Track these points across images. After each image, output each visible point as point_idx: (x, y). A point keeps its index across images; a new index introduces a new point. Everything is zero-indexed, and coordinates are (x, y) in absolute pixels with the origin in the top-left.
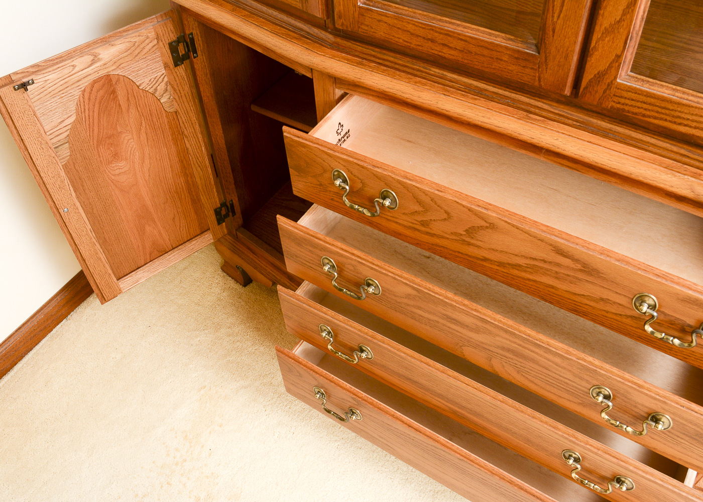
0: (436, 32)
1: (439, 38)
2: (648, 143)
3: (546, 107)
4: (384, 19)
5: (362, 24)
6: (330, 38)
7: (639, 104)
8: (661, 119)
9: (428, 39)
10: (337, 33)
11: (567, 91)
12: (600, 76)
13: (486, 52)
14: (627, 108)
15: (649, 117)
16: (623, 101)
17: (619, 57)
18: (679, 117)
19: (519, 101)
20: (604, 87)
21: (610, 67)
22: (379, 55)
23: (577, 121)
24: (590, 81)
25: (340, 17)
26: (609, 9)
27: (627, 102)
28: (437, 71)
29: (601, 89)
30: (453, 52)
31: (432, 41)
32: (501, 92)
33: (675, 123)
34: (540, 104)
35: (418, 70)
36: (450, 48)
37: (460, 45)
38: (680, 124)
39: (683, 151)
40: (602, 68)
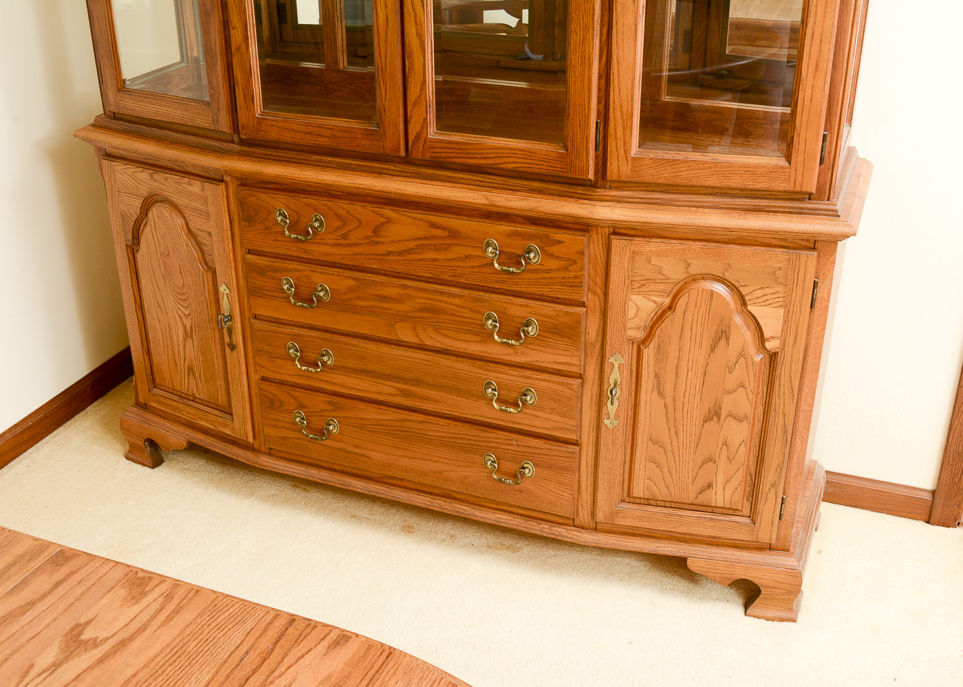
0: (312, 126)
1: (314, 130)
2: (458, 178)
3: (391, 168)
4: (276, 123)
5: (260, 130)
6: (237, 147)
7: (445, 150)
8: (460, 157)
9: (307, 133)
10: (242, 142)
11: (403, 153)
12: (418, 136)
13: (346, 134)
14: (438, 155)
15: (453, 158)
16: (435, 150)
17: (425, 119)
18: (469, 153)
19: (374, 167)
20: (423, 143)
21: (422, 128)
22: (274, 154)
23: (412, 173)
24: (414, 141)
25: (243, 128)
26: (412, 89)
27: (438, 150)
28: (317, 157)
29: (421, 145)
30: (325, 139)
31: (310, 134)
32: (361, 163)
33: (468, 158)
34: (387, 167)
35: (303, 159)
36: (322, 136)
37: (328, 133)
38: (471, 158)
39: (480, 179)
40: (418, 130)
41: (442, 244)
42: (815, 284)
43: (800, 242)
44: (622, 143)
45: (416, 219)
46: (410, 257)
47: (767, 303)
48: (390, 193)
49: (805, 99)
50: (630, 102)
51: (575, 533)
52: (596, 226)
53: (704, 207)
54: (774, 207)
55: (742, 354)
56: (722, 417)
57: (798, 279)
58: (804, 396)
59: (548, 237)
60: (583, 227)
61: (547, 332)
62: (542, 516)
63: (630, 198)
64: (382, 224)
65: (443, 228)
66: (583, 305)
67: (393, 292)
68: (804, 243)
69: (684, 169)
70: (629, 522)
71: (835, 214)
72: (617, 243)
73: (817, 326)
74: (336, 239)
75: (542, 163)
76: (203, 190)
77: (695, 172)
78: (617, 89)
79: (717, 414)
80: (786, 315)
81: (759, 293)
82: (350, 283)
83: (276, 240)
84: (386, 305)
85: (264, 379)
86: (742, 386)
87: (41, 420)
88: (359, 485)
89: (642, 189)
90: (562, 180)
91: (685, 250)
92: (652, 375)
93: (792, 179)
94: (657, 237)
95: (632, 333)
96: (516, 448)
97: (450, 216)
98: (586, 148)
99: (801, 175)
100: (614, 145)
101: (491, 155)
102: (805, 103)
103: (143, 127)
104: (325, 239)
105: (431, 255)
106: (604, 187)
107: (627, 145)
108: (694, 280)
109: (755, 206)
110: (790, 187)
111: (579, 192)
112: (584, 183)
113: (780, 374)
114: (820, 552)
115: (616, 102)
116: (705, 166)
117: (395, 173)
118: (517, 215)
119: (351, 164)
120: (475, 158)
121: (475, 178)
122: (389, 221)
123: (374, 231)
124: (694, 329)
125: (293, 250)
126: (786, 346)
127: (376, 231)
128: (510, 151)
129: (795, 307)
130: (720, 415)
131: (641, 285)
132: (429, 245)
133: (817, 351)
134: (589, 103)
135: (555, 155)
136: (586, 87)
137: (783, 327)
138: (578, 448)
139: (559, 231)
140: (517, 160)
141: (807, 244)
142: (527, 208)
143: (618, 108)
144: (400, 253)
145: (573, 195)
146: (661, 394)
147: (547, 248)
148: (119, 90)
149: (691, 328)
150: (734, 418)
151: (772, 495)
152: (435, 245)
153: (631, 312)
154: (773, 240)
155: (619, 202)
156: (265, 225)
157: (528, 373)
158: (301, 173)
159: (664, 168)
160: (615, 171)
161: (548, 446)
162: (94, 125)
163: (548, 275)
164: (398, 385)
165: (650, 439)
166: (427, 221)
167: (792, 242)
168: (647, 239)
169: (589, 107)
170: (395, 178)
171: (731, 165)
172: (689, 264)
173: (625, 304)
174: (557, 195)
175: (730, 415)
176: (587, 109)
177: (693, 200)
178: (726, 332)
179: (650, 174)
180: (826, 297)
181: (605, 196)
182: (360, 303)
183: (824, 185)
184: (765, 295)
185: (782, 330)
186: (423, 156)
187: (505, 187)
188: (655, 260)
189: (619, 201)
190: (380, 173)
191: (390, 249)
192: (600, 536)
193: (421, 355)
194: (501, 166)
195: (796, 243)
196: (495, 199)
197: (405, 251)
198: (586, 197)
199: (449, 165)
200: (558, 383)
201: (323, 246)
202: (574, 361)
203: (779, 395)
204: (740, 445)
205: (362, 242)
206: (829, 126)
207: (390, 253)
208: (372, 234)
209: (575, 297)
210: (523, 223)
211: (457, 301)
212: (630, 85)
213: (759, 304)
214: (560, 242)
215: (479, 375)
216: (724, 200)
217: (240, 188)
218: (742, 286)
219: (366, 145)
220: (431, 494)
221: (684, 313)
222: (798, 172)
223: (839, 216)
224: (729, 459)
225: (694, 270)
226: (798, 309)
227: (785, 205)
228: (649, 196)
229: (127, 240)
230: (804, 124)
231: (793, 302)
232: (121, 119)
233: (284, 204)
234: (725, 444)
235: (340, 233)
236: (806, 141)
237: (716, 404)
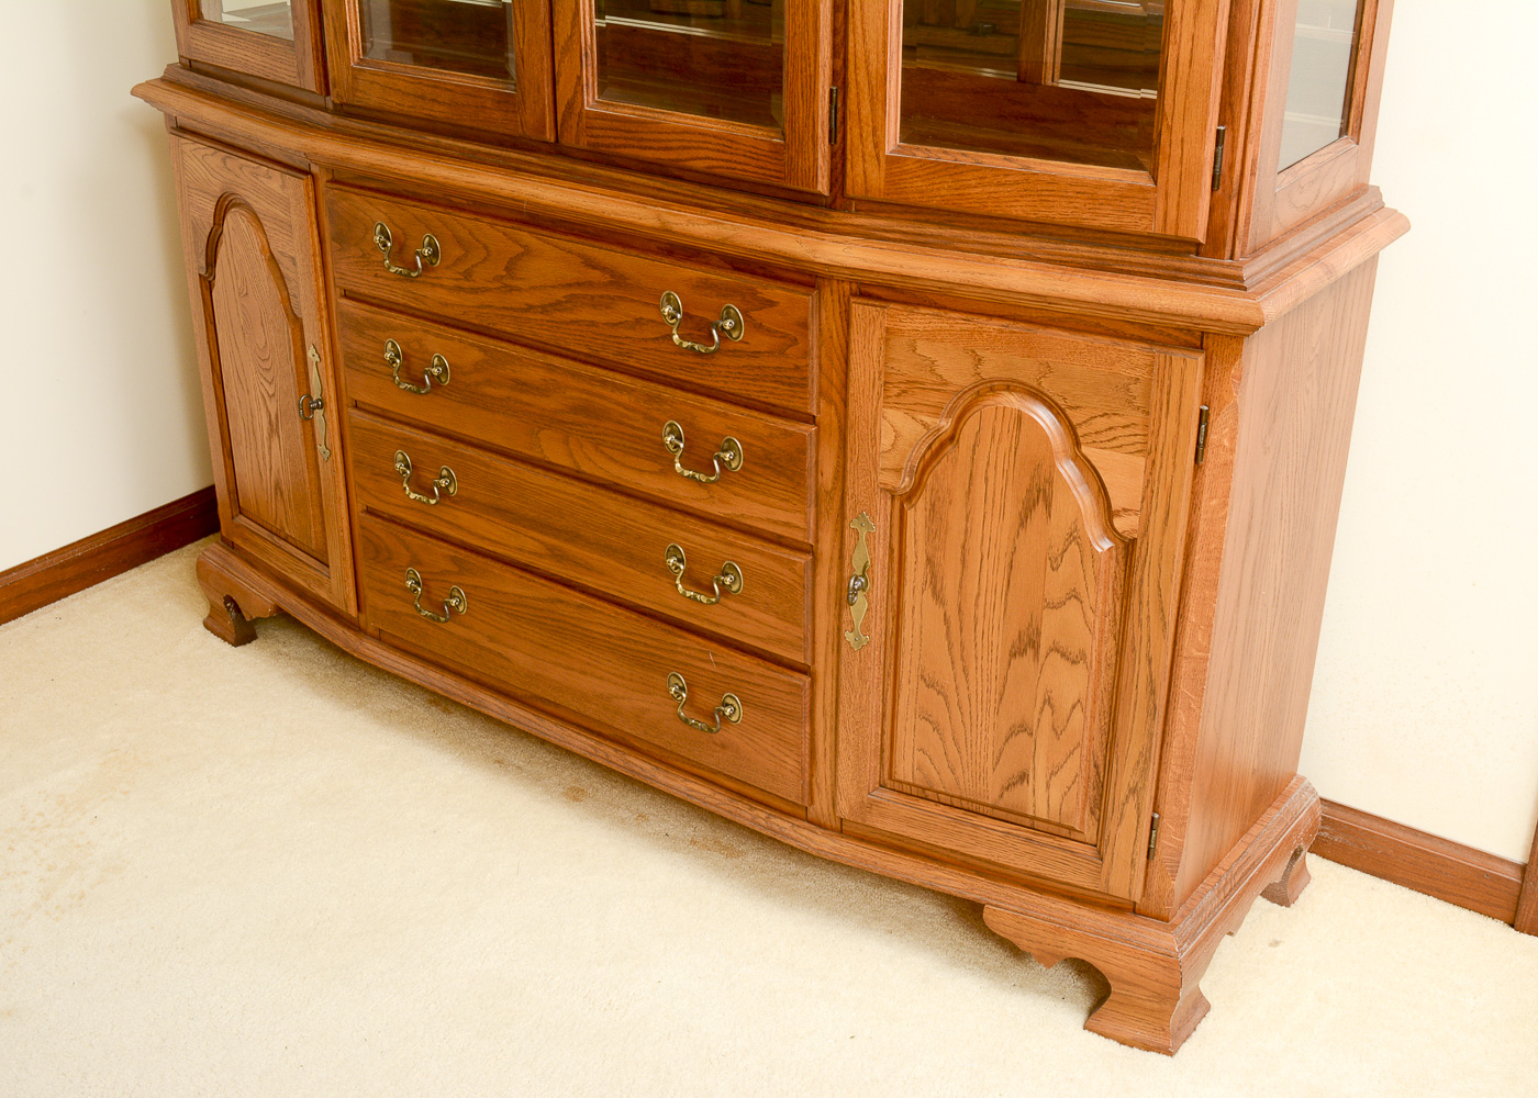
0: (425, 85)
1: (428, 91)
2: (628, 181)
3: (534, 160)
4: (377, 79)
5: (356, 90)
6: (327, 118)
8: (630, 146)
9: (419, 97)
10: (334, 110)
11: (550, 136)
12: (570, 106)
13: (471, 100)
14: (600, 141)
15: (620, 146)
16: (595, 132)
17: (580, 78)
18: (642, 139)
19: (510, 158)
20: (576, 119)
21: (575, 93)
22: (376, 130)
23: (563, 171)
24: (564, 115)
25: (335, 85)
27: (601, 133)
28: (432, 138)
29: (573, 122)
30: (442, 108)
31: (422, 97)
32: (493, 151)
33: (641, 148)
34: (530, 159)
35: (415, 141)
37: (447, 97)
38: (645, 148)
39: (659, 185)
40: (569, 96)
41: (602, 297)
42: (1203, 417)
43: (1176, 333)
44: (870, 129)
45: (564, 249)
46: (558, 316)
47: (1115, 443)
48: (522, 201)
49: (1181, 60)
50: (881, 54)
51: (805, 832)
52: (830, 278)
53: (1008, 256)
54: (1131, 263)
55: (1074, 536)
56: (1043, 651)
57: (1168, 403)
58: (1188, 629)
59: (753, 292)
60: (807, 278)
61: (755, 464)
62: (759, 796)
63: (886, 231)
64: (519, 257)
65: (603, 269)
66: (811, 420)
67: (535, 375)
68: (1183, 336)
69: (973, 182)
70: (889, 826)
71: (1236, 283)
72: (860, 310)
73: (1211, 498)
74: (456, 279)
75: (748, 160)
76: (283, 187)
77: (992, 190)
78: (860, 31)
79: (1034, 644)
80: (1149, 471)
81: (1101, 423)
82: (476, 355)
83: (376, 275)
84: (525, 398)
85: (370, 511)
86: (1076, 597)
87: (99, 552)
88: (494, 705)
89: (908, 216)
90: (782, 194)
91: (972, 332)
92: (922, 558)
93: (1160, 213)
94: (930, 306)
95: (887, 479)
96: (714, 668)
97: (614, 247)
98: (813, 136)
99: (1175, 206)
100: (856, 131)
101: (674, 144)
102: (1180, 68)
103: (220, 82)
104: (440, 278)
105: (586, 314)
106: (846, 209)
107: (879, 133)
108: (992, 389)
109: (1097, 259)
110: (1156, 228)
111: (805, 215)
112: (811, 200)
113: (1141, 580)
114: (1276, 943)
115: (859, 55)
116: (1009, 178)
117: (540, 170)
118: (711, 253)
119: (479, 152)
120: (651, 148)
121: (651, 183)
122: (527, 251)
123: (506, 269)
124: (991, 482)
125: (398, 293)
126: (1151, 528)
127: (510, 267)
128: (701, 138)
129: (1165, 457)
130: (1039, 646)
131: (899, 390)
132: (584, 297)
133: (1213, 546)
134: (816, 55)
135: (766, 147)
136: (811, 24)
137: (1144, 492)
138: (808, 680)
139: (772, 283)
140: (711, 154)
141: (1189, 338)
142: (717, 238)
143: (861, 64)
144: (544, 309)
145: (795, 221)
146: (937, 595)
147: (754, 314)
148: (192, 22)
149: (986, 479)
150: (1063, 655)
151: (1130, 809)
152: (592, 297)
153: (886, 442)
154: (1127, 326)
155: (867, 237)
156: (362, 250)
157: (731, 536)
158: (404, 162)
159: (940, 180)
160: (860, 180)
161: (761, 670)
162: (163, 80)
163: (755, 362)
164: (546, 539)
165: (922, 677)
166: (579, 255)
167: (1161, 333)
168: (910, 308)
169: (816, 61)
170: (537, 178)
171: (1053, 180)
172: (980, 360)
173: (875, 424)
174: (770, 220)
175: (1055, 649)
176: (812, 65)
177: (990, 241)
178: (1045, 491)
179: (917, 190)
180: (1226, 443)
181: (845, 224)
182: (490, 391)
183: (1224, 227)
184: (1111, 428)
185: (1143, 499)
186: (578, 142)
187: (695, 201)
188: (923, 348)
189: (867, 235)
190: (516, 169)
191: (530, 301)
192: (845, 844)
193: (576, 489)
194: (687, 163)
195: (1169, 335)
196: (671, 219)
197: (551, 305)
198: (814, 224)
199: (618, 161)
200: (775, 558)
201: (439, 290)
202: (796, 519)
203: (1140, 620)
204: (1074, 707)
205: (490, 286)
206: (1228, 116)
207: (530, 308)
208: (504, 273)
209: (795, 404)
210: (719, 267)
211: (625, 398)
212: (880, 23)
213: (1102, 445)
214: (771, 304)
215: (659, 533)
216: (1044, 244)
217: (329, 185)
218: (1071, 408)
219: (497, 121)
220: (599, 735)
221: (974, 450)
222: (1170, 200)
223: (1245, 289)
224: (1057, 732)
225: (990, 369)
226: (1171, 460)
227: (1149, 261)
228: (917, 230)
229: (200, 268)
230: (1179, 108)
231: (1160, 446)
232: (199, 71)
233: (386, 214)
234: (1048, 701)
235: (462, 268)
236: (1182, 141)
237: (1030, 625)
